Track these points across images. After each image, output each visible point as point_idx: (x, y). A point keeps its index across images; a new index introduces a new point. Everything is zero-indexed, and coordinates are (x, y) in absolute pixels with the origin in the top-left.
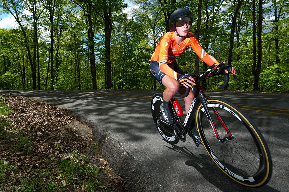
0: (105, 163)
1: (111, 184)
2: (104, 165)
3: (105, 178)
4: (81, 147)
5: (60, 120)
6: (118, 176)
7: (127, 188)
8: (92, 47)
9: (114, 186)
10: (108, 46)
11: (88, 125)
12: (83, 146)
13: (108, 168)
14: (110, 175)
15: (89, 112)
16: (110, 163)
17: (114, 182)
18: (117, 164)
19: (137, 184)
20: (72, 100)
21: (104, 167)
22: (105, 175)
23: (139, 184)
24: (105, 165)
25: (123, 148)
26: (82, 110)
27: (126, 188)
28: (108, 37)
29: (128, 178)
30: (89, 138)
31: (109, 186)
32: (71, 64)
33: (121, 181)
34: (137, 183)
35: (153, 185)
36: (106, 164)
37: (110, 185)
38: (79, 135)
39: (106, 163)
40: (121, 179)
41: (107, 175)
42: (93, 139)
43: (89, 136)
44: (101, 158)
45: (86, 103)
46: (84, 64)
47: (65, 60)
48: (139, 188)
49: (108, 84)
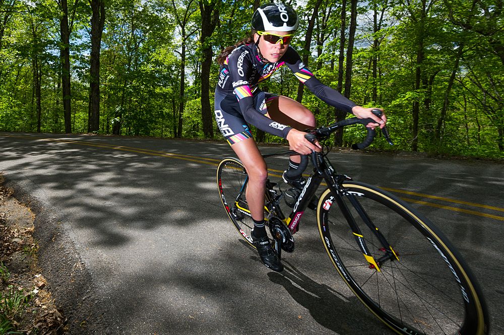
0: (41, 284)
1: (39, 324)
2: (38, 287)
3: (33, 312)
4: (3, 253)
6: (55, 310)
7: (67, 330)
8: (65, 53)
9: (45, 328)
10: (95, 55)
11: (30, 206)
12: (8, 249)
13: (45, 293)
14: (44, 307)
15: (40, 181)
16: (50, 284)
17: (45, 321)
18: (60, 286)
19: (83, 324)
20: (14, 154)
21: (38, 291)
22: (36, 306)
23: (85, 324)
24: (41, 288)
25: (79, 254)
26: (27, 177)
27: (65, 331)
28: (96, 35)
29: (71, 313)
30: (26, 233)
31: (36, 329)
32: (26, 82)
33: (58, 319)
34: (84, 322)
35: (106, 327)
36: (43, 286)
37: (36, 326)
38: (6, 228)
39: (43, 283)
40: (59, 314)
41: (39, 306)
42: (32, 236)
43: (25, 230)
44: (37, 272)
45: (40, 162)
46: (52, 83)
47: (15, 73)
48: (85, 331)
49: (93, 123)
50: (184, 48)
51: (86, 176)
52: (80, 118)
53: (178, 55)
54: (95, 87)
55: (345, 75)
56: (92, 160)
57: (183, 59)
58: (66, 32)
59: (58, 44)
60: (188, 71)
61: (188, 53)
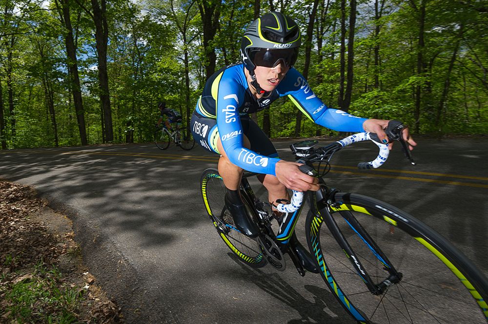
0: (90, 280)
1: (97, 314)
2: (88, 283)
3: (89, 305)
4: (50, 256)
5: (15, 209)
6: (109, 301)
7: (123, 318)
8: (73, 69)
9: (102, 317)
10: (103, 67)
11: (66, 214)
12: (55, 253)
13: (96, 288)
14: (97, 299)
15: (71, 191)
16: (98, 279)
17: (102, 311)
18: (108, 280)
19: (136, 311)
20: (41, 169)
21: (89, 287)
22: (90, 300)
23: (139, 311)
24: (91, 284)
25: (120, 252)
26: (59, 189)
27: (120, 318)
28: (102, 49)
29: (124, 303)
30: (67, 237)
31: (94, 318)
32: (38, 100)
33: (113, 308)
34: (138, 310)
35: (159, 312)
36: (93, 282)
37: (95, 316)
38: (49, 235)
39: (92, 280)
40: (113, 304)
41: (93, 299)
42: (73, 240)
43: (66, 235)
44: (84, 271)
45: (66, 174)
46: (64, 100)
47: (27, 92)
48: (140, 317)
49: (107, 134)
50: (186, 54)
51: (114, 183)
52: (94, 130)
53: (182, 63)
54: (105, 99)
55: (347, 65)
56: (114, 169)
57: (187, 66)
58: (72, 48)
59: (65, 61)
60: (191, 76)
61: (191, 58)
